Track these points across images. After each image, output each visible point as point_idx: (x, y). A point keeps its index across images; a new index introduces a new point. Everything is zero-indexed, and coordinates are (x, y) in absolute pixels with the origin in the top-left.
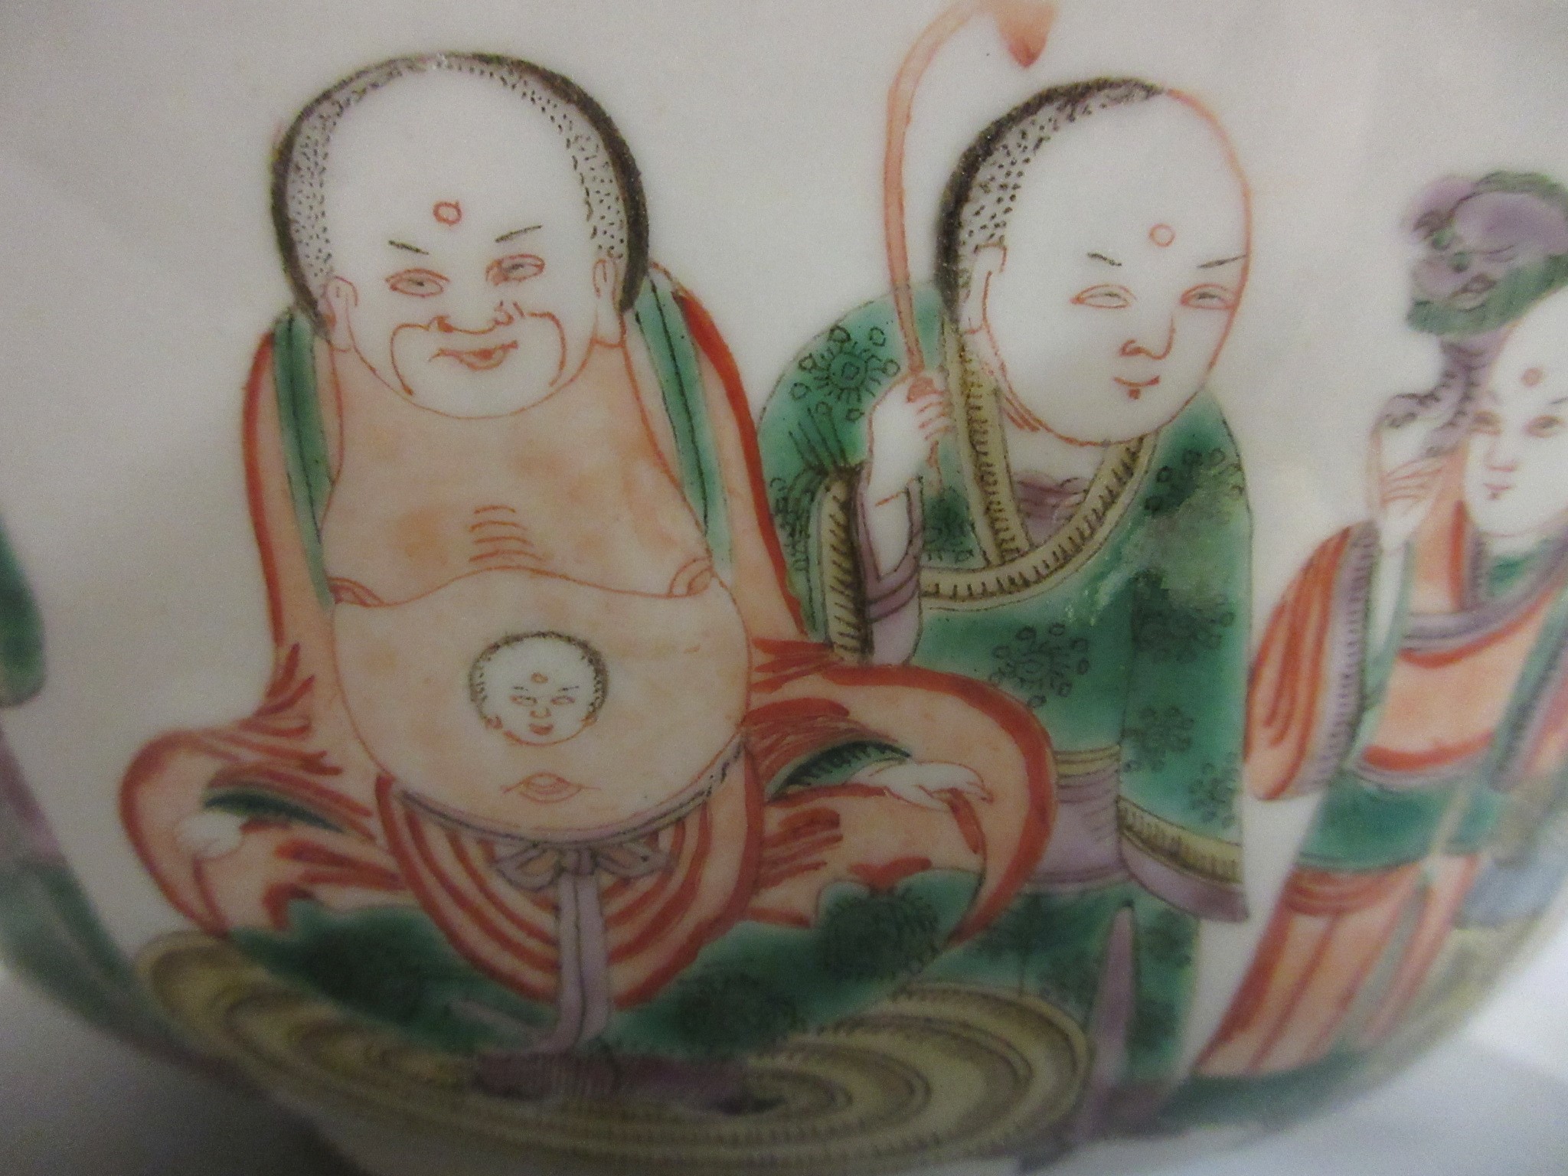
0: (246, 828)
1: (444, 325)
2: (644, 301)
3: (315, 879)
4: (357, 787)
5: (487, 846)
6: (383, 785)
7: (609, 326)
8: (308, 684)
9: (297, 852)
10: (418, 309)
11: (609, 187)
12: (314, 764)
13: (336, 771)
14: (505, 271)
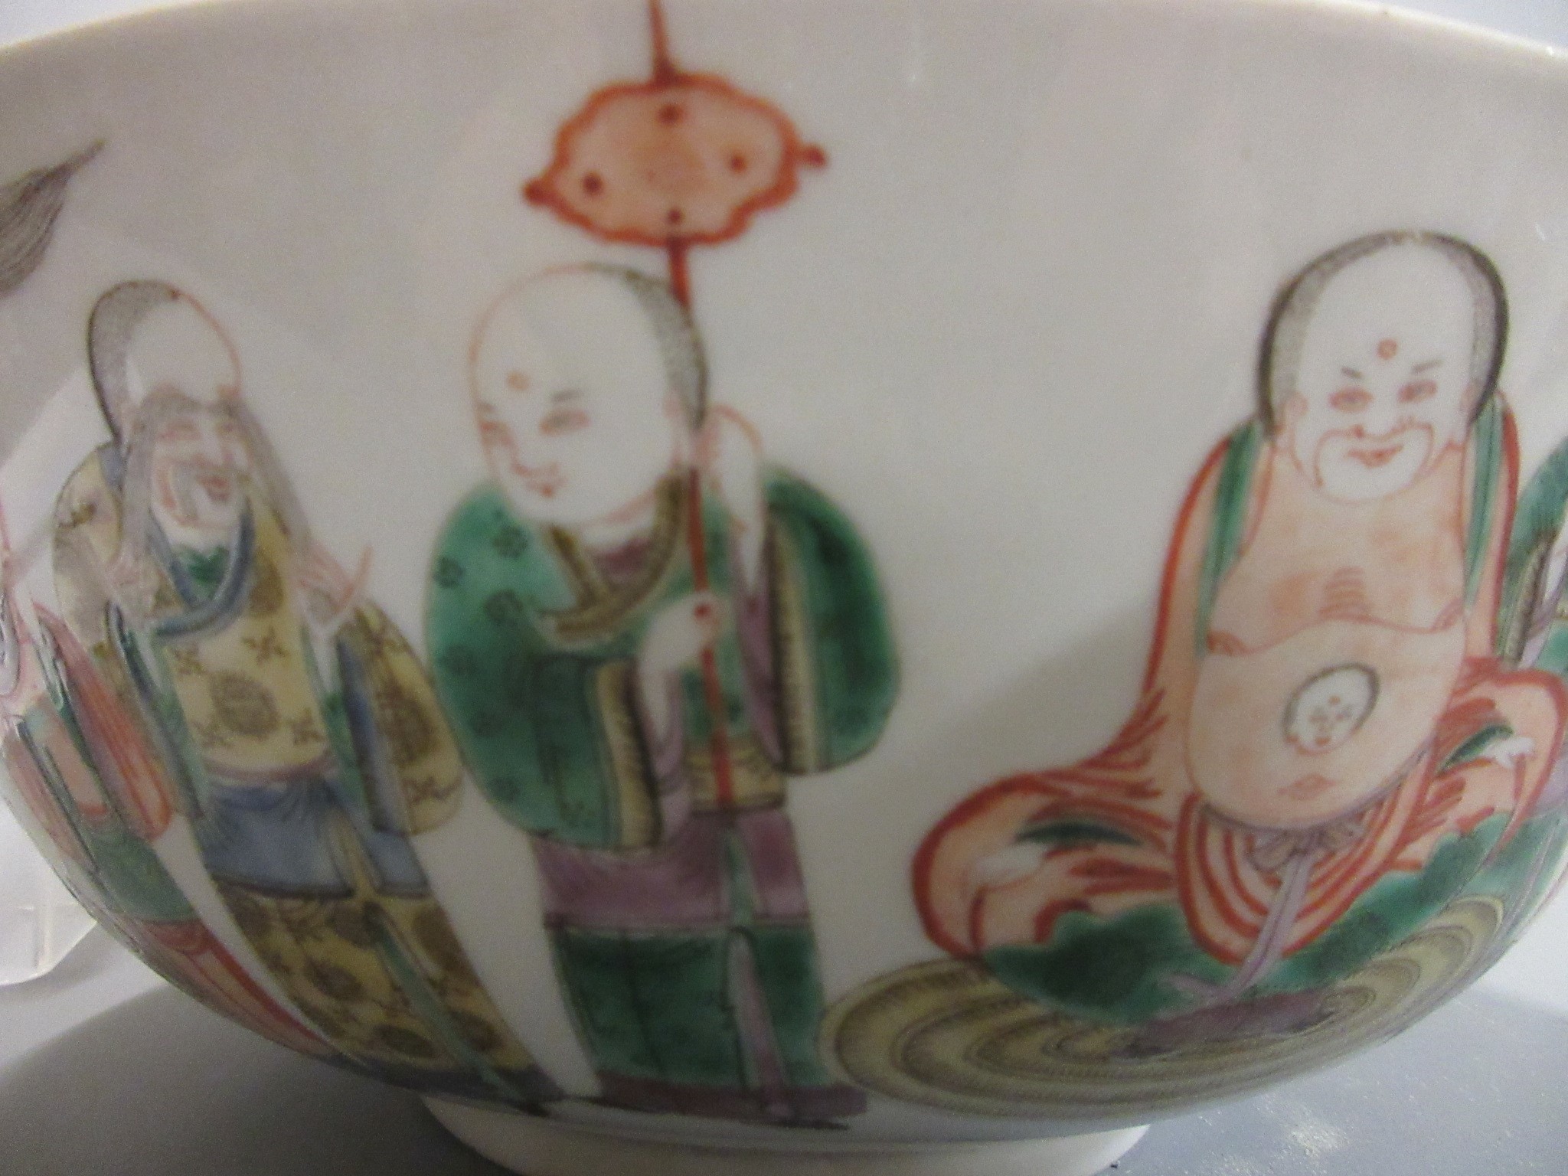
0: (1050, 855)
1: (1359, 432)
2: (1485, 418)
3: (1094, 890)
4: (1167, 807)
5: (1250, 840)
6: (1191, 801)
7: (1459, 435)
8: (1160, 723)
9: (1088, 870)
10: (1344, 420)
11: (1488, 336)
12: (1141, 791)
13: (1156, 794)
14: (1410, 393)
